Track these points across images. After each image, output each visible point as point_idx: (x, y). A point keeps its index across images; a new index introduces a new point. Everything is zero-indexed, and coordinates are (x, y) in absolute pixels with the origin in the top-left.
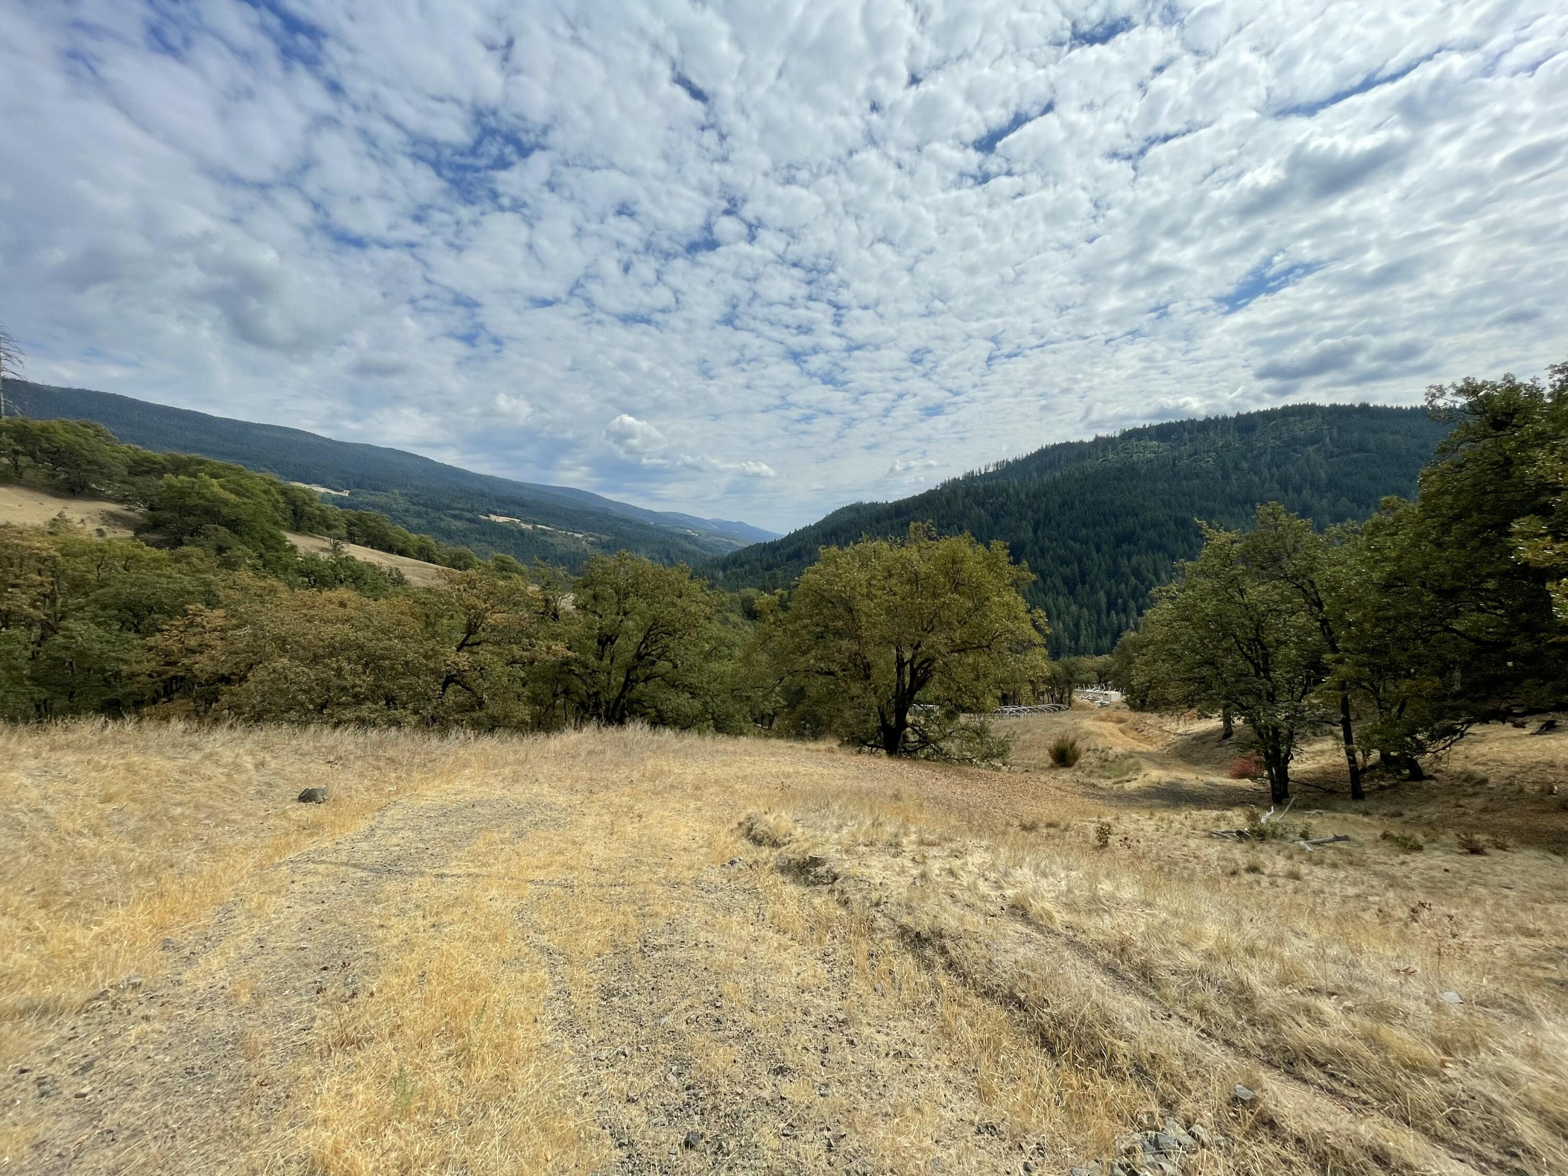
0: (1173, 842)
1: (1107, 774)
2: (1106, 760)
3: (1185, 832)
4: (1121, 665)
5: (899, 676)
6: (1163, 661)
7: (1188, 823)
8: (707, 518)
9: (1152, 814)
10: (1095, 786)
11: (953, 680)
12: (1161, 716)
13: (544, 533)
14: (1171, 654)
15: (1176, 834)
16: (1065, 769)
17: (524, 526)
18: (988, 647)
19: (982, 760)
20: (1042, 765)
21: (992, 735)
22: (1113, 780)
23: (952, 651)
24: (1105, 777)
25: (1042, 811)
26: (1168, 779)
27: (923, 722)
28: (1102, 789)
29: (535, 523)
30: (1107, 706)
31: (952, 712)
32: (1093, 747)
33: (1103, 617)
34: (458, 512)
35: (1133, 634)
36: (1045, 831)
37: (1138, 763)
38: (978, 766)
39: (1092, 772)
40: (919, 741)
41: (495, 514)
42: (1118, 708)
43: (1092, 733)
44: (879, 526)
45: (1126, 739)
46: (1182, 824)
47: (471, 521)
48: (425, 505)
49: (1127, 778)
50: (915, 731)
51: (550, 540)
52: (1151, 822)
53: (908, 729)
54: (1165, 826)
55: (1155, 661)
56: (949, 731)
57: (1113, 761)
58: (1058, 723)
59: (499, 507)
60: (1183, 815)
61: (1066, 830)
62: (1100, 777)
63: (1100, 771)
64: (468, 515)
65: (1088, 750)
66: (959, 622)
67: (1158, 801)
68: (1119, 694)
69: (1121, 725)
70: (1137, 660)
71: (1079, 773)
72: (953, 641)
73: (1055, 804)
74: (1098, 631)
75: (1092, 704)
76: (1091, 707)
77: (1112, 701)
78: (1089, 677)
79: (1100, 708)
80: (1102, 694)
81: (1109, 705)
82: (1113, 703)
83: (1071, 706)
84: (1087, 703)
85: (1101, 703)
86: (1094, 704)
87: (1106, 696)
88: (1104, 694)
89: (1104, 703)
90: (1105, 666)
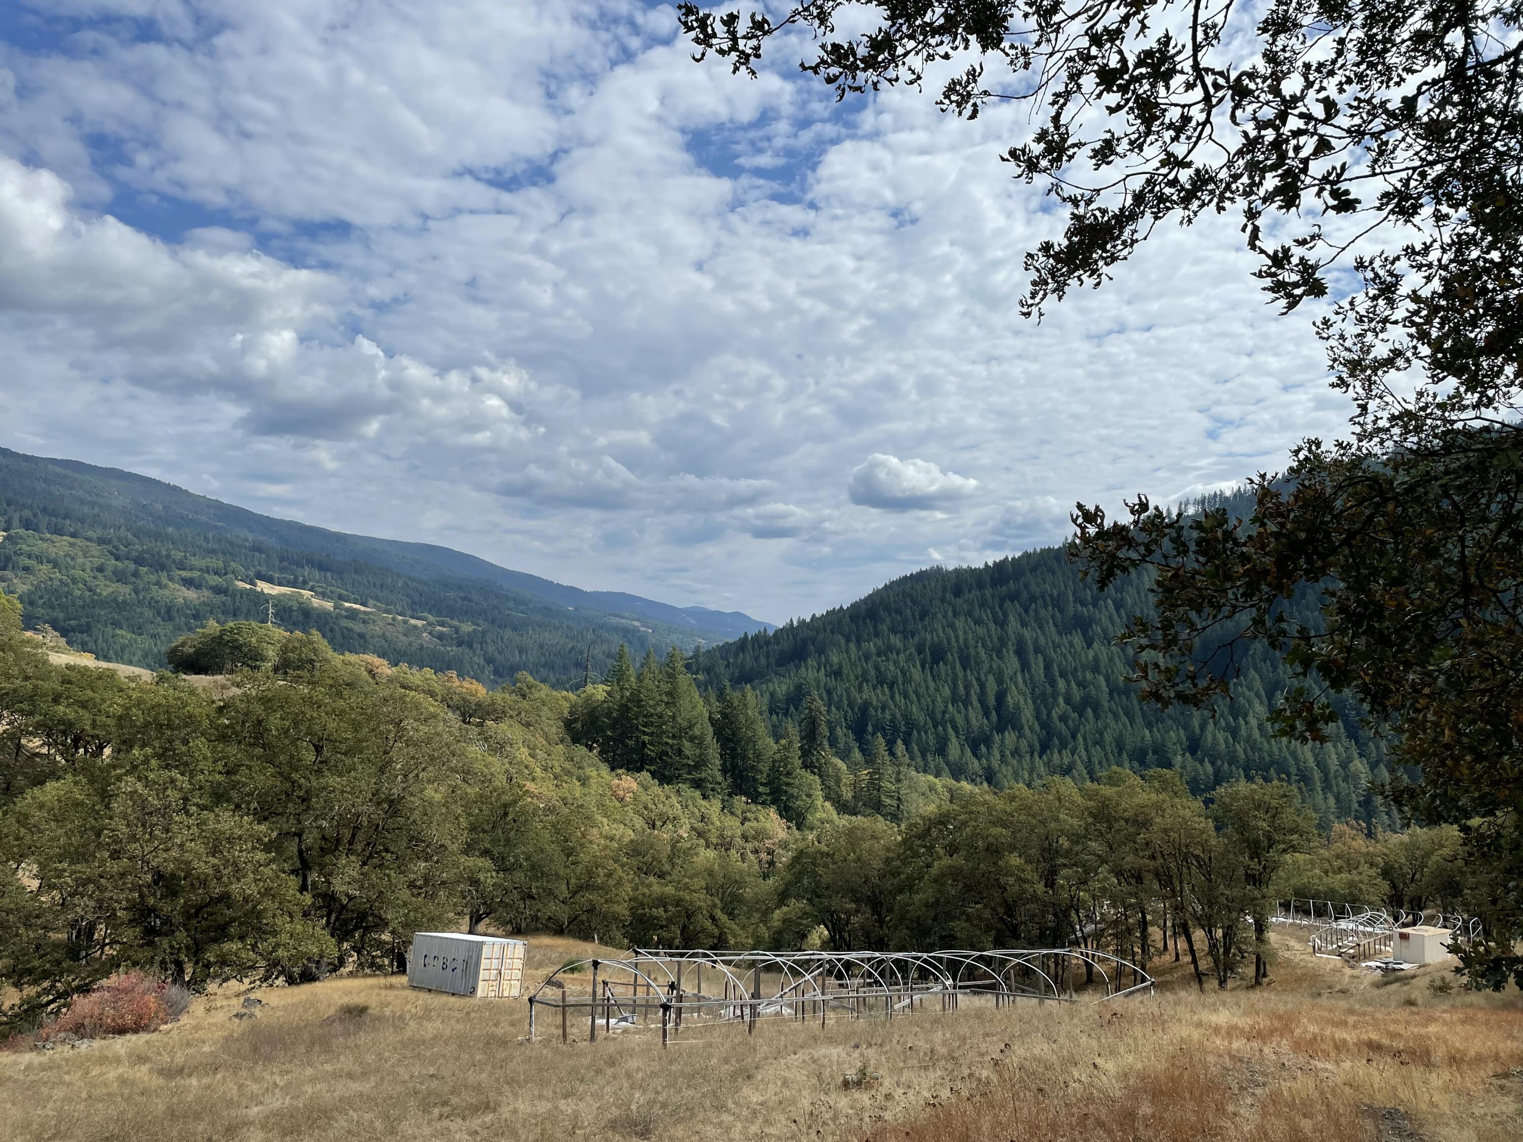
8: (680, 605)
13: (352, 615)
17: (316, 602)
29: (341, 598)
34: (196, 574)
41: (270, 580)
42: (1443, 989)
44: (959, 601)
47: (217, 590)
48: (139, 561)
51: (358, 627)
59: (282, 570)
64: (214, 580)
75: (1348, 971)
76: (1339, 982)
77: (1428, 960)
78: (1351, 885)
79: (1377, 985)
80: (1390, 938)
81: (1413, 977)
82: (1429, 969)
83: (1265, 975)
84: (1329, 967)
85: (1387, 970)
86: (1355, 972)
87: (1404, 943)
88: (1397, 937)
89: (1394, 970)
90: (1411, 858)
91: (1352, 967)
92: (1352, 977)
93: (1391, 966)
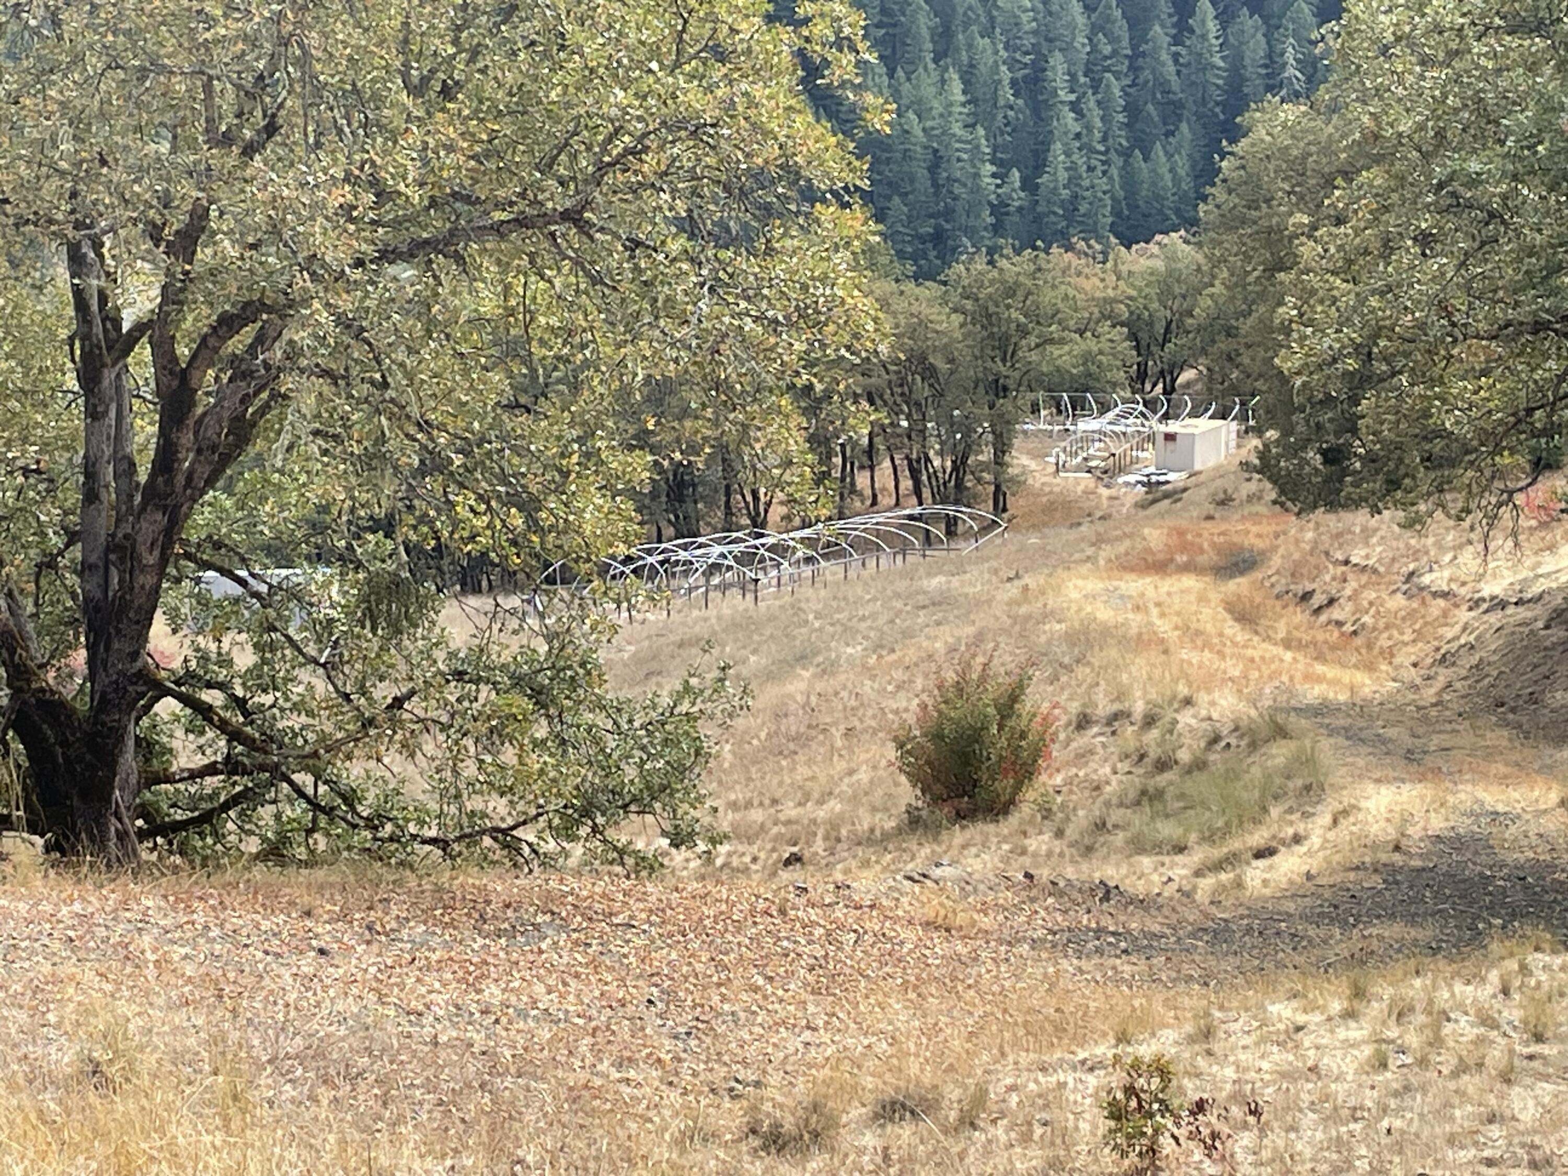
0: (1444, 1111)
1: (1167, 830)
2: (1162, 765)
3: (1496, 1056)
4: (1238, 283)
5: (94, 414)
6: (1425, 240)
7: (1512, 1013)
9: (1359, 993)
10: (1107, 892)
11: (399, 414)
12: (1413, 523)
14: (1457, 205)
15: (1461, 1069)
16: (977, 830)
18: (572, 216)
19: (566, 831)
20: (865, 822)
21: (610, 692)
22: (1197, 856)
23: (387, 255)
24: (1157, 848)
25: (855, 1043)
26: (1438, 824)
27: (245, 659)
28: (1143, 903)
30: (1175, 495)
31: (395, 587)
32: (1104, 707)
33: (1159, 33)
35: (1290, 112)
36: (870, 1140)
37: (1307, 761)
38: (547, 861)
39: (1101, 826)
40: (231, 766)
42: (1224, 502)
43: (1106, 633)
45: (1261, 649)
46: (1487, 1021)
49: (1258, 837)
50: (204, 711)
52: (1354, 1032)
53: (167, 707)
54: (1413, 1040)
55: (1388, 247)
56: (384, 692)
57: (1199, 765)
58: (940, 601)
60: (1494, 976)
61: (969, 1122)
62: (1138, 846)
63: (1138, 820)
65: (1083, 722)
66: (416, 90)
67: (1394, 930)
68: (1231, 427)
69: (1239, 585)
70: (1307, 250)
71: (1039, 842)
72: (383, 195)
73: (919, 1009)
74: (1133, 110)
75: (1105, 492)
76: (1097, 508)
77: (1198, 467)
78: (1088, 357)
79: (1143, 505)
80: (1151, 438)
81: (1185, 490)
82: (1202, 478)
83: (1005, 510)
84: (1079, 489)
85: (1149, 484)
86: (1113, 492)
87: (1170, 445)
88: (1160, 439)
89: (1159, 483)
90: (1165, 293)
91: (1108, 486)
92: (1111, 498)
93: (1154, 479)
